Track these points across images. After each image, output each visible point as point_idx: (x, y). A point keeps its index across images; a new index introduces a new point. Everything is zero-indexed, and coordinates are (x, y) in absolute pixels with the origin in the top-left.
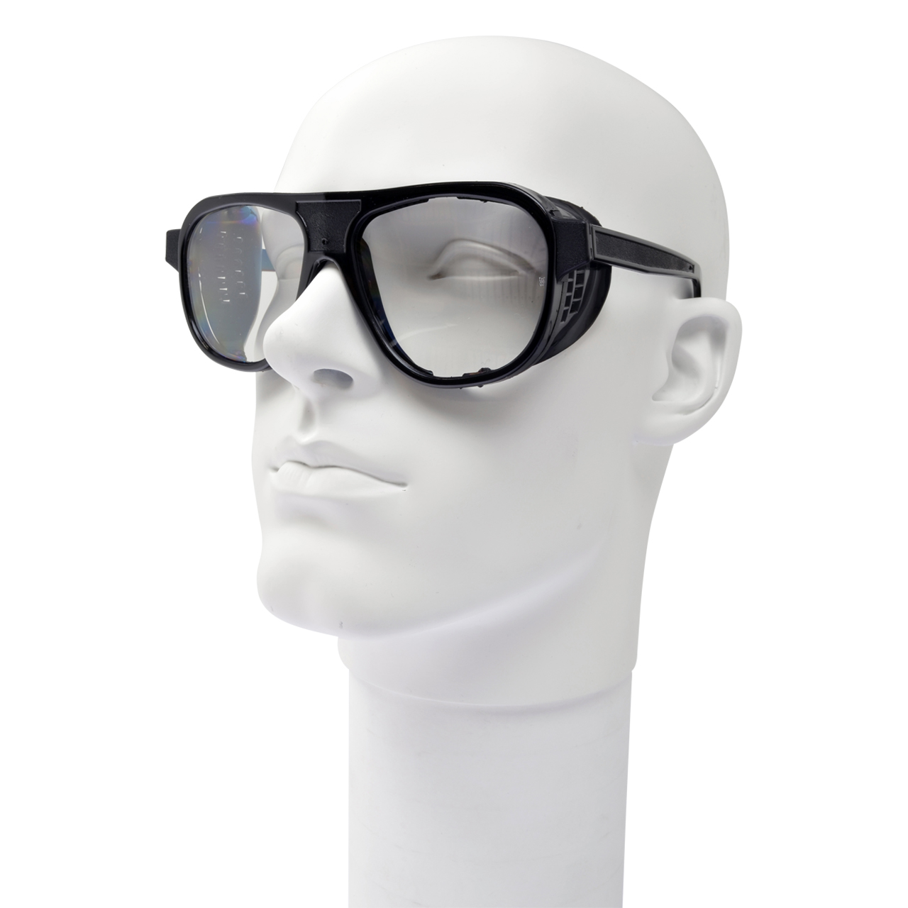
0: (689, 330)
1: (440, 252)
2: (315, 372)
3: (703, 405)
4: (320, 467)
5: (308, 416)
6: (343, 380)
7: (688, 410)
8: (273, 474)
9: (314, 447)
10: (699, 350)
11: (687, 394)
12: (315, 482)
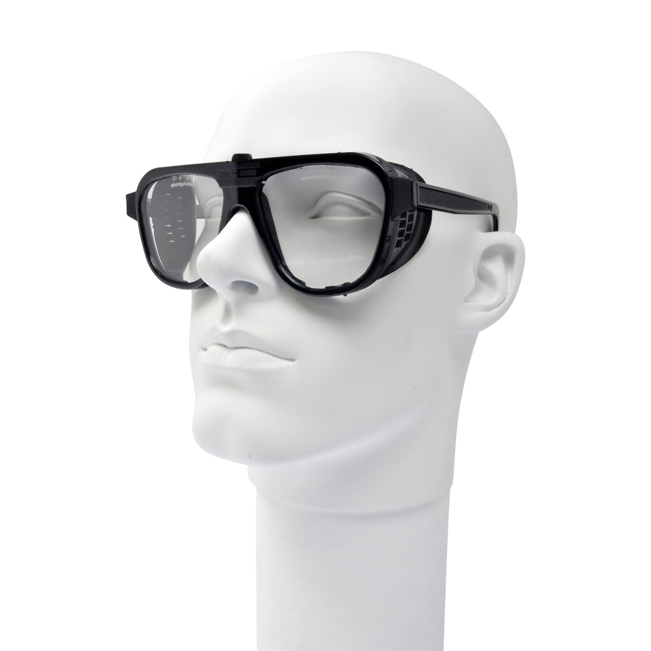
0: (489, 254)
1: (317, 201)
2: (232, 283)
3: (499, 306)
4: (236, 348)
5: (227, 313)
6: (251, 288)
7: (488, 309)
8: (203, 353)
9: (231, 334)
10: (496, 267)
11: (487, 298)
12: (232, 359)
